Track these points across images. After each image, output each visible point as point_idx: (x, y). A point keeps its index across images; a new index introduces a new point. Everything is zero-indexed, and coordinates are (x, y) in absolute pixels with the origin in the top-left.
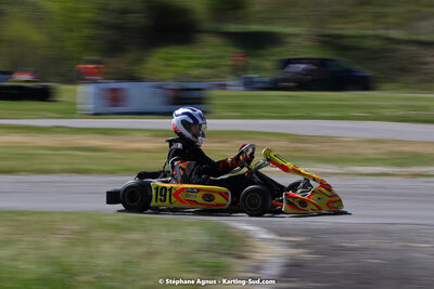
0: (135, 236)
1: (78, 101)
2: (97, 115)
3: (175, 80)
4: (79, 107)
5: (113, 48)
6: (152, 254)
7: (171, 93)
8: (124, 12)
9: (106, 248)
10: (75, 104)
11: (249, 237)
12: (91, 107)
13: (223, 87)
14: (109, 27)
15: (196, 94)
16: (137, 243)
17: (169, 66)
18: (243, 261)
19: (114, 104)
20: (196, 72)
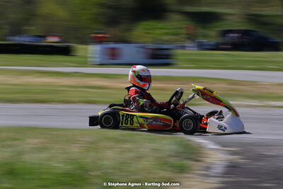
0: (128, 146)
1: (89, 55)
2: (101, 65)
3: (152, 42)
4: (89, 59)
5: (112, 21)
6: (139, 158)
7: (150, 52)
9: (109, 153)
10: (86, 57)
12: (98, 60)
13: (183, 47)
14: (110, 7)
15: (166, 52)
16: (130, 150)
17: (148, 33)
18: (199, 163)
19: (113, 58)
20: (166, 38)
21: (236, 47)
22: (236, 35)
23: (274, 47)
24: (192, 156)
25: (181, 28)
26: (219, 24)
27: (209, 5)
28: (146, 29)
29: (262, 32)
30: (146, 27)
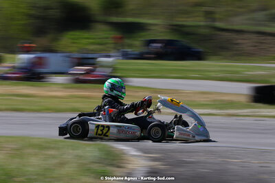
0: (51, 152)
3: (78, 52)
5: (40, 31)
6: (62, 164)
7: (76, 61)
8: (46, 8)
9: (34, 160)
11: (124, 154)
14: (37, 18)
15: (91, 61)
16: (53, 157)
17: (74, 43)
18: (121, 169)
20: (92, 47)
21: (159, 56)
22: (159, 45)
23: (198, 56)
24: (115, 162)
25: (107, 38)
26: (143, 34)
27: (134, 15)
28: (73, 39)
29: (185, 41)
30: (72, 37)
